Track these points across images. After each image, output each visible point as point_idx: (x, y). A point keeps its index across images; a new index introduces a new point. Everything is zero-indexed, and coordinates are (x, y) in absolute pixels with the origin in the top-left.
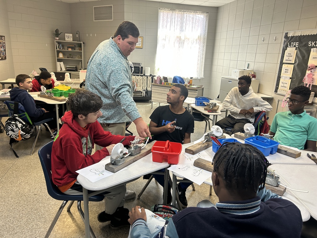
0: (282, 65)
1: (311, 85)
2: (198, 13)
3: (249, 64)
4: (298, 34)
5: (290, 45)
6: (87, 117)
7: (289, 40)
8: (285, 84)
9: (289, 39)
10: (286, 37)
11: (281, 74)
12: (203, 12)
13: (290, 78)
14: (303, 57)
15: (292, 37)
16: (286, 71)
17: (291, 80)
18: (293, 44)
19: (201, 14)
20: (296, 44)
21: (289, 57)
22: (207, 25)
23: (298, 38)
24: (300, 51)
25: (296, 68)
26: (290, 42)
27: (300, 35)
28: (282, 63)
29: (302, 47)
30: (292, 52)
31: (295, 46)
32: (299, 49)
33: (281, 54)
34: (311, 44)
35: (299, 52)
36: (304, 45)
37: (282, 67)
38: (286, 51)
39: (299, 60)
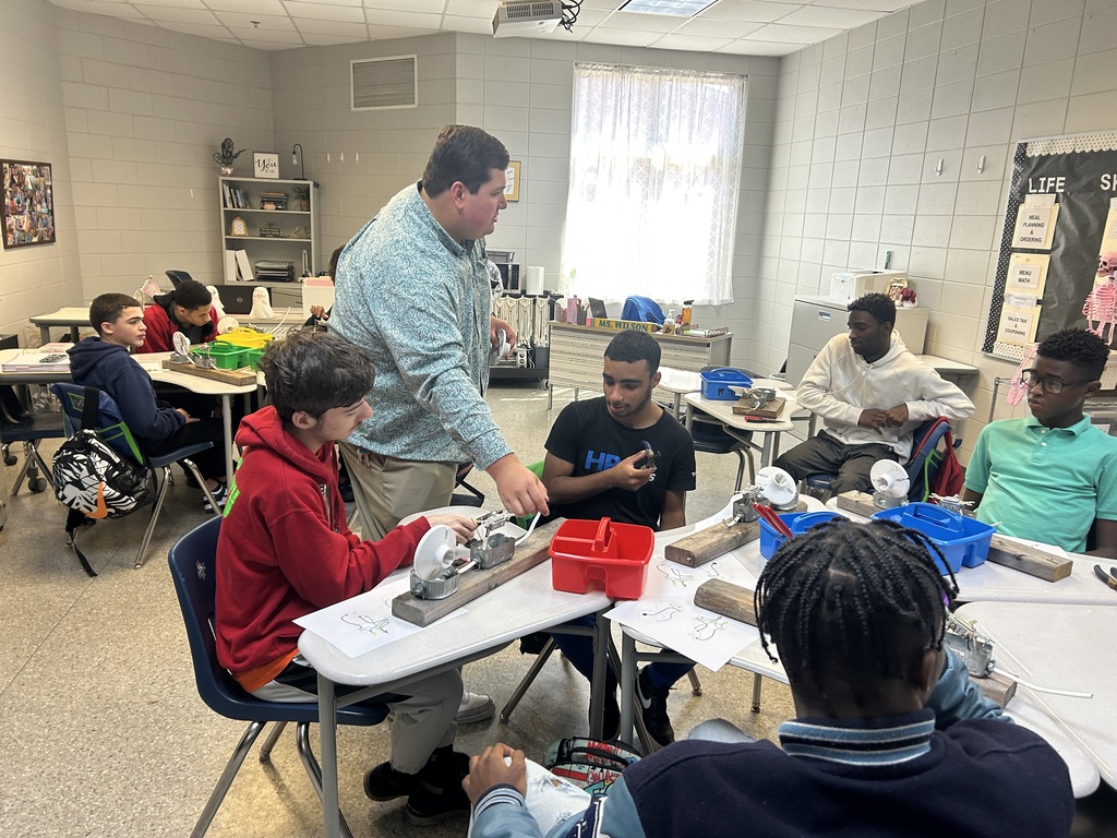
0: (1009, 255)
1: (1112, 327)
2: (712, 80)
3: (890, 255)
4: (1064, 147)
5: (1036, 185)
6: (321, 422)
7: (1032, 170)
8: (1019, 323)
9: (1033, 167)
10: (1021, 157)
11: (1003, 288)
12: (730, 75)
13: (1039, 302)
14: (1083, 227)
15: (1043, 159)
16: (1023, 277)
17: (1040, 307)
18: (1046, 182)
19: (720, 80)
20: (1055, 182)
21: (1032, 228)
22: (743, 119)
23: (1062, 160)
24: (1071, 205)
25: (1059, 266)
26: (1036, 175)
27: (1068, 151)
28: (1007, 250)
29: (1079, 192)
30: (1042, 211)
31: (1052, 190)
32: (1067, 199)
33: (1005, 218)
34: (1111, 181)
35: (1066, 212)
36: (1085, 187)
37: (1008, 265)
38: (1021, 208)
39: (1067, 239)
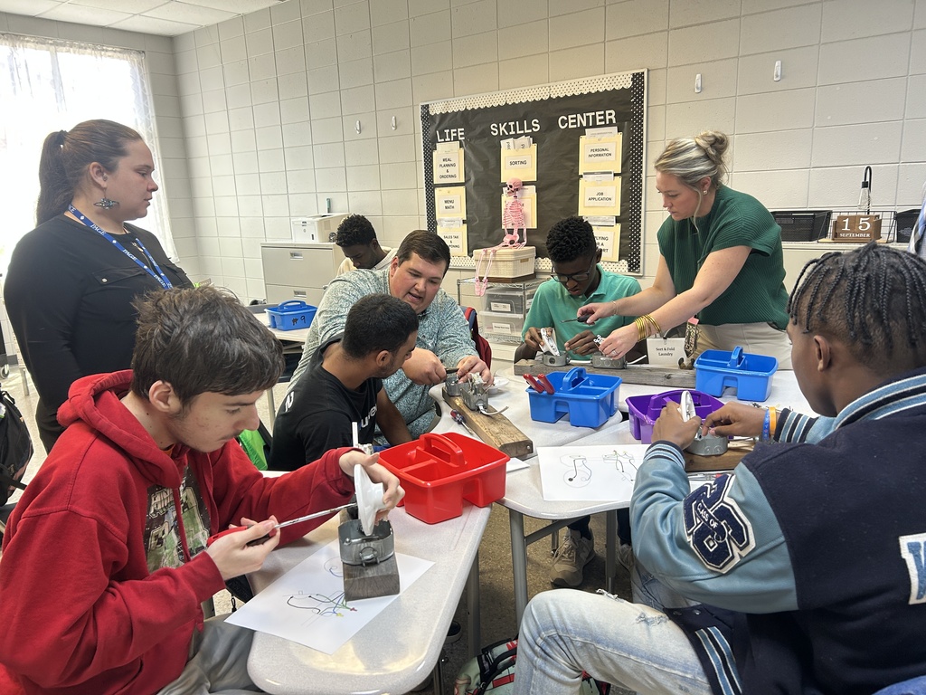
0: (433, 190)
4: (457, 105)
5: (443, 136)
7: (435, 127)
8: (453, 240)
9: (437, 122)
10: (427, 117)
11: (435, 215)
12: (126, 50)
13: (464, 222)
14: (486, 164)
15: (444, 116)
16: (447, 205)
17: (465, 225)
18: (450, 133)
19: (119, 54)
20: (457, 132)
21: (447, 168)
23: (458, 116)
24: (473, 149)
25: (472, 192)
26: (440, 128)
28: (431, 187)
29: (477, 138)
30: (450, 156)
31: (456, 139)
32: (467, 144)
33: (423, 162)
34: (498, 128)
35: (470, 153)
36: (480, 134)
37: (434, 197)
38: (435, 153)
39: (475, 172)
